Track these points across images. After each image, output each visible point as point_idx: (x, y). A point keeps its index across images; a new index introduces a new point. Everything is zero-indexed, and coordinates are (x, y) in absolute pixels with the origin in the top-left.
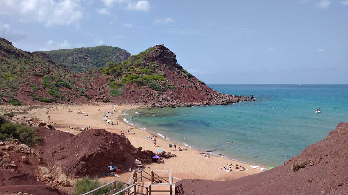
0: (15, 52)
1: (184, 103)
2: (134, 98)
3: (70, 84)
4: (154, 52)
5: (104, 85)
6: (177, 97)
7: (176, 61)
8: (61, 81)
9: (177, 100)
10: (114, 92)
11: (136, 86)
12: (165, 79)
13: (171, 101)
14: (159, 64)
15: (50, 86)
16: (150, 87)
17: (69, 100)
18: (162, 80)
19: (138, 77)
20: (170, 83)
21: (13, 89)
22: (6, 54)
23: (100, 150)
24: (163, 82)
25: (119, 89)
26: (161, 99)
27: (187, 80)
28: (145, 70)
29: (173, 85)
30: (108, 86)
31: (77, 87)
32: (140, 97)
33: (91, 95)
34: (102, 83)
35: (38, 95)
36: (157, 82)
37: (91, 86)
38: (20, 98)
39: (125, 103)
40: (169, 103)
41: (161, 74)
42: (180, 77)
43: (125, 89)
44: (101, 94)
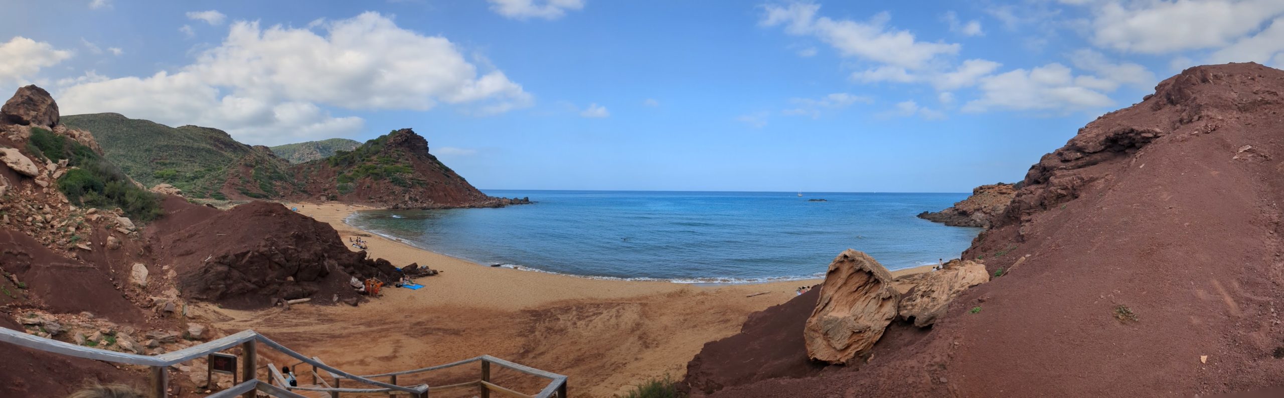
0: (232, 145)
1: (439, 204)
2: (370, 196)
3: (287, 176)
4: (397, 137)
5: (330, 179)
6: (429, 197)
7: (427, 149)
8: (275, 172)
9: (430, 200)
10: (342, 188)
11: (373, 180)
12: (413, 171)
13: (421, 201)
14: (404, 152)
15: (263, 178)
16: (392, 182)
17: (284, 196)
18: (408, 173)
19: (376, 168)
20: (421, 177)
21: (220, 181)
22: (223, 147)
23: (265, 246)
24: (411, 176)
25: (349, 183)
26: (407, 198)
27: (444, 174)
28: (385, 158)
29: (424, 179)
30: (335, 181)
31: (296, 181)
32: (378, 196)
33: (313, 192)
34: (328, 177)
35: (248, 188)
36: (402, 175)
37: (314, 180)
38: (225, 191)
39: (357, 202)
40: (419, 205)
41: (407, 165)
42: (433, 170)
43: (358, 185)
44: (325, 190)
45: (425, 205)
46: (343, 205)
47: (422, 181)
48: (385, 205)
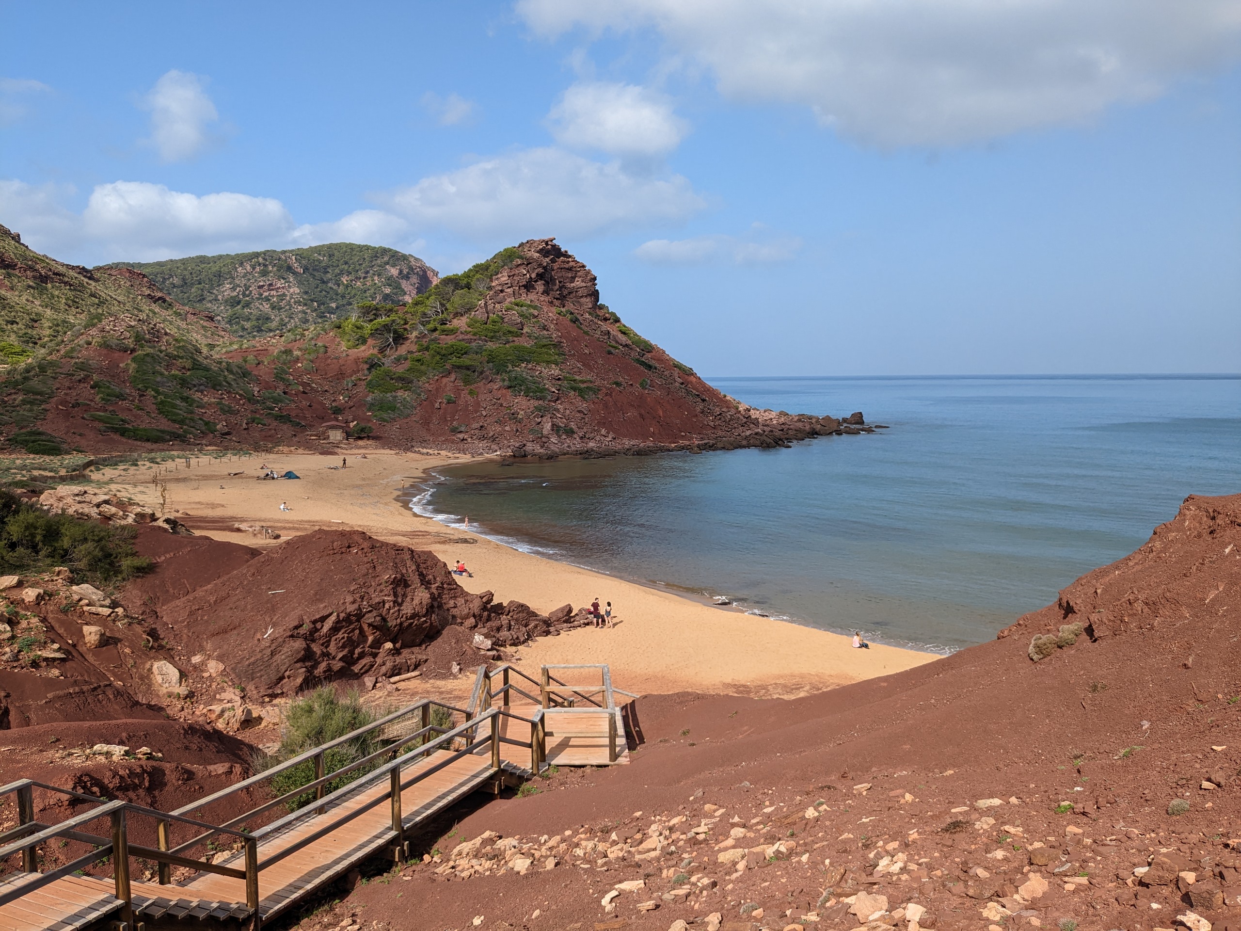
0: (31, 268)
2: (454, 424)
3: (230, 378)
5: (350, 380)
6: (601, 423)
7: (596, 294)
9: (603, 432)
10: (381, 405)
11: (460, 383)
12: (559, 359)
13: (581, 435)
14: (535, 308)
15: (162, 384)
16: (510, 386)
17: (228, 434)
18: (548, 362)
19: (466, 353)
20: (580, 372)
21: (32, 397)
23: (352, 602)
24: (555, 371)
25: (400, 393)
26: (547, 430)
27: (638, 361)
28: (491, 327)
29: (588, 377)
30: (363, 386)
31: (256, 389)
33: (305, 418)
34: (341, 376)
35: (122, 415)
36: (533, 370)
37: (304, 384)
38: (56, 428)
39: (424, 442)
40: (576, 444)
41: (545, 342)
42: (610, 353)
43: (423, 396)
44: (337, 411)
45: (591, 444)
46: (388, 451)
47: (583, 382)
48: (494, 447)
